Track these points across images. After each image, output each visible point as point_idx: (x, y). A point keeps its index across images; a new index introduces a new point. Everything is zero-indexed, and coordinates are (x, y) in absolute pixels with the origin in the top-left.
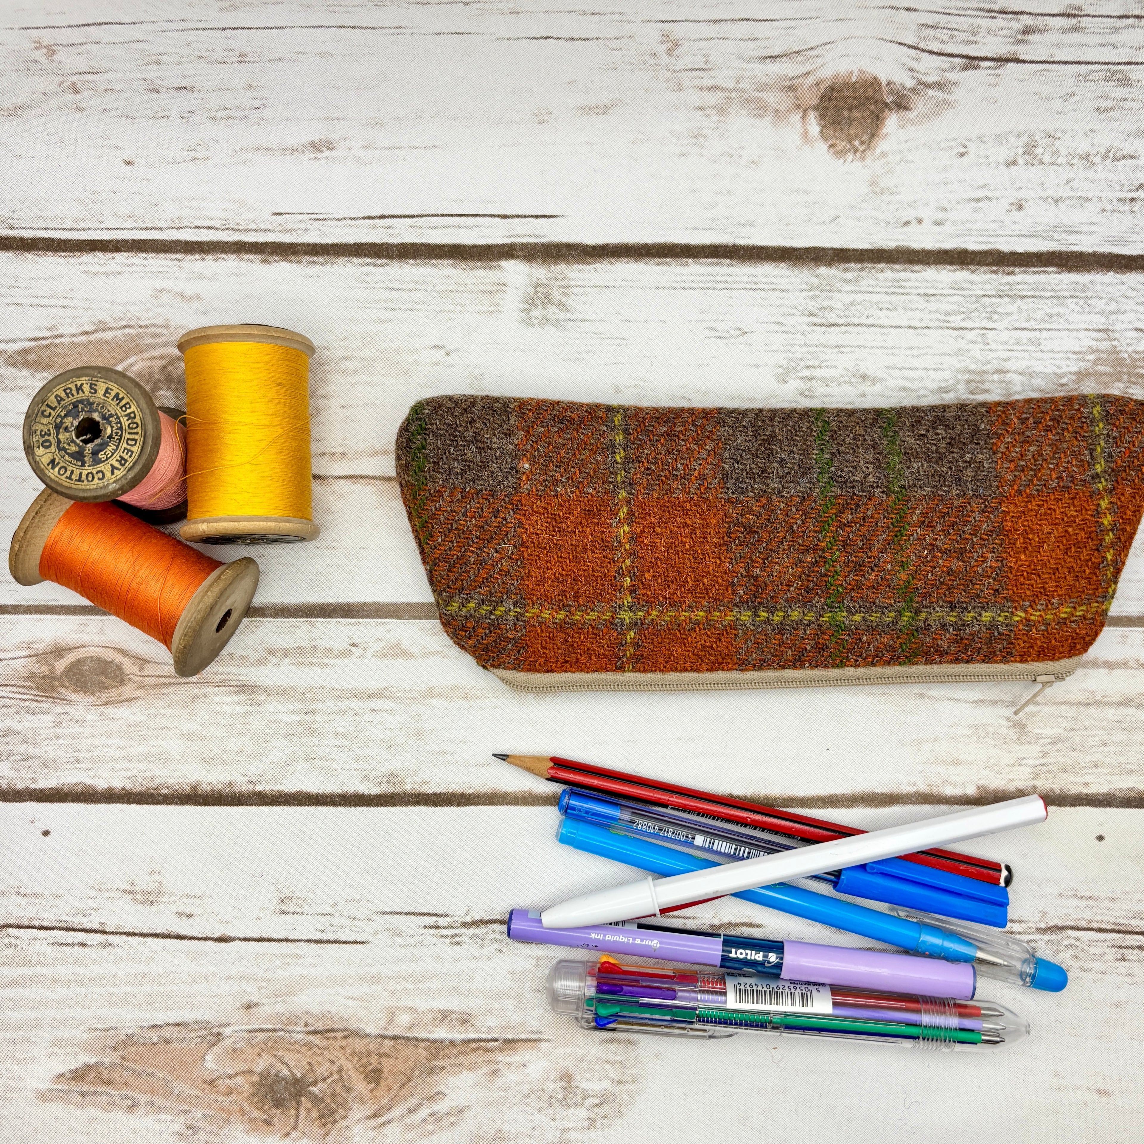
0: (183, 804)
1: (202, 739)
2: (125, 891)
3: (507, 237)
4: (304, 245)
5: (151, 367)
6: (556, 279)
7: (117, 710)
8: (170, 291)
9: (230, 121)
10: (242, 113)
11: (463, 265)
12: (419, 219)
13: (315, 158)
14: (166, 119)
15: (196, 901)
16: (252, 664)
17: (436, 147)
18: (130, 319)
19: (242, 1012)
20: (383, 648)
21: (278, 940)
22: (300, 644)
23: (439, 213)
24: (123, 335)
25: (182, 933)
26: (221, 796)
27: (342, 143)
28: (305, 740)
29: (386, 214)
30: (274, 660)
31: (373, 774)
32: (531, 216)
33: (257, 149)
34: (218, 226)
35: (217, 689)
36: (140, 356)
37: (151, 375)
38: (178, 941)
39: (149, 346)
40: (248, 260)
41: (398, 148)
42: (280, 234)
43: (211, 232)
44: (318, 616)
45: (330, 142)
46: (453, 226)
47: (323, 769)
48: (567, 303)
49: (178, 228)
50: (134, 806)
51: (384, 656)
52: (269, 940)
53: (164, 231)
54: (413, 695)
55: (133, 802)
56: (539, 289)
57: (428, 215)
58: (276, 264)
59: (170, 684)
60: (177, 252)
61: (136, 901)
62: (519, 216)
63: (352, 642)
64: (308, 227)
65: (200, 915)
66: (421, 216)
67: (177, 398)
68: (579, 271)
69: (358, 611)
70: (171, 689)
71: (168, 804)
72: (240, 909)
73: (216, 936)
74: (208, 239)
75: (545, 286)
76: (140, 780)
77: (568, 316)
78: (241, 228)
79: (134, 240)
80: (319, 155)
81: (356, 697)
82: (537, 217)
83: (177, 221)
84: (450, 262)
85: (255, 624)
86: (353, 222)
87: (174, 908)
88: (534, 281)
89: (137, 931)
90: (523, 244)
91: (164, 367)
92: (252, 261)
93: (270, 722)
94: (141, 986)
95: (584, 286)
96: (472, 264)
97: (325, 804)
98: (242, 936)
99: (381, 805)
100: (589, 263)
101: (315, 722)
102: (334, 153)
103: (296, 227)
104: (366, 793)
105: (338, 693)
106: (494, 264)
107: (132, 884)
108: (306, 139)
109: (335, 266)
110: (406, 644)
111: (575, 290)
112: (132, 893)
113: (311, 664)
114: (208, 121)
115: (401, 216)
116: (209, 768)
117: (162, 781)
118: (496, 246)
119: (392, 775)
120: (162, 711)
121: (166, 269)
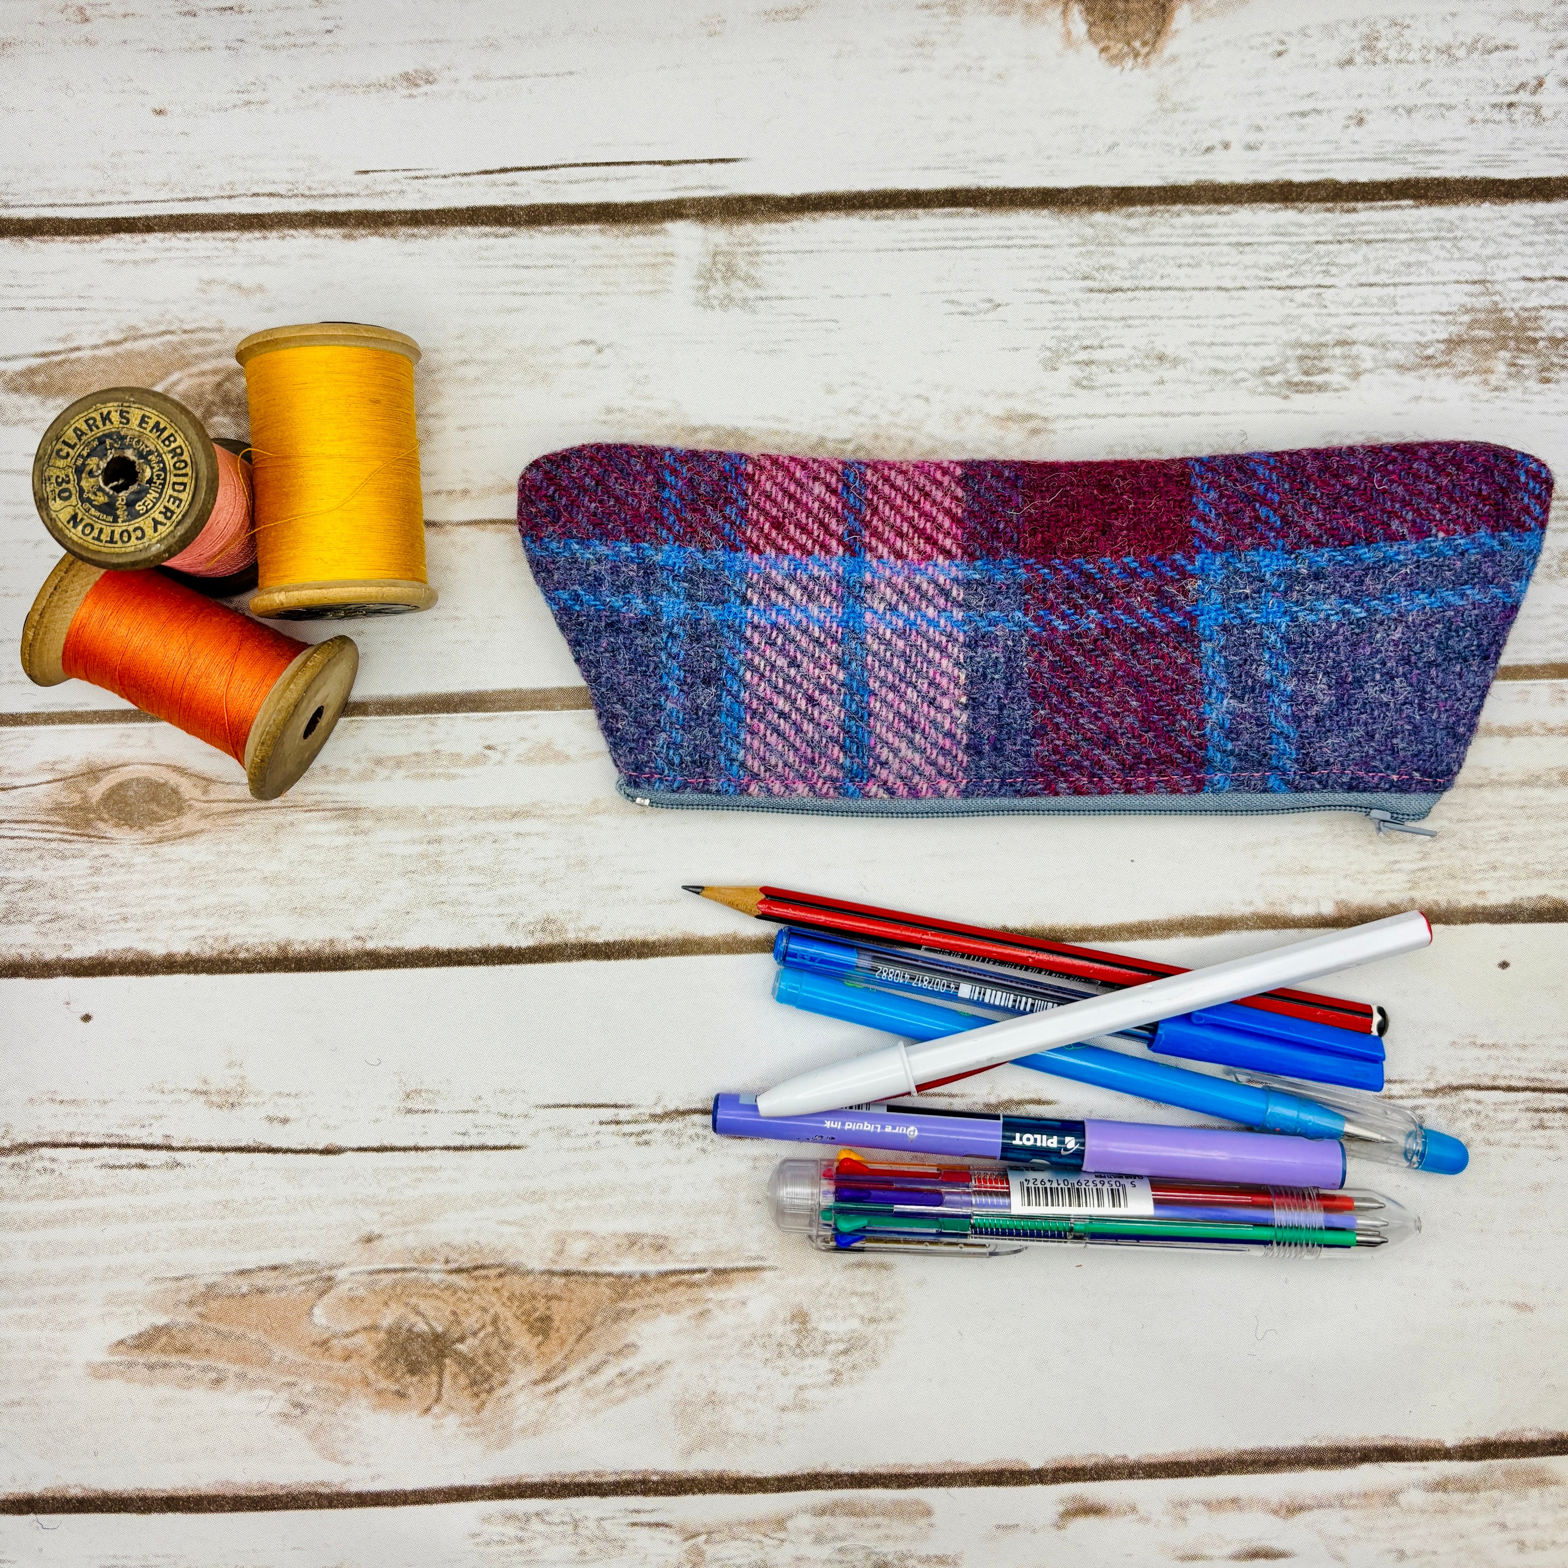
0: (269, 970)
1: (292, 882)
2: (195, 1091)
3: (672, 190)
4: (399, 212)
5: (201, 385)
6: (741, 244)
7: (174, 848)
8: (223, 282)
9: (293, 51)
10: (309, 39)
11: (615, 230)
12: (553, 171)
13: (411, 96)
14: (207, 52)
15: (291, 1100)
16: (354, 779)
17: (571, 73)
18: (170, 323)
19: (360, 1247)
20: (530, 750)
21: (405, 1149)
22: (417, 750)
23: (580, 161)
24: (163, 344)
25: (275, 1145)
26: (320, 959)
27: (445, 73)
28: (429, 878)
29: (509, 166)
30: (382, 772)
31: (522, 921)
32: (704, 161)
33: (332, 86)
34: (283, 192)
35: (308, 814)
36: (187, 371)
37: (201, 395)
38: (270, 1155)
39: (197, 357)
40: (325, 236)
41: (521, 77)
42: (367, 200)
43: (273, 200)
44: (439, 712)
45: (429, 73)
46: (599, 179)
47: (455, 916)
48: (757, 275)
49: (230, 197)
50: (203, 977)
51: (530, 760)
52: (393, 1149)
53: (211, 202)
54: (572, 811)
55: (202, 972)
56: (719, 258)
57: (564, 166)
58: (363, 240)
59: (245, 811)
60: (229, 229)
61: (212, 1104)
62: (687, 162)
63: (487, 743)
64: (405, 188)
65: (298, 1120)
66: (556, 167)
67: (238, 425)
68: (770, 233)
69: (493, 702)
70: (246, 817)
71: (249, 972)
72: (351, 1109)
73: (320, 1147)
74: (270, 210)
75: (725, 254)
76: (210, 941)
77: (759, 292)
78: (314, 193)
79: (171, 216)
80: (415, 91)
81: (495, 817)
82: (711, 161)
83: (228, 188)
84: (597, 227)
85: (355, 725)
86: (465, 179)
87: (263, 1112)
88: (711, 248)
89: (214, 1144)
90: (694, 199)
91: (219, 385)
92: (330, 238)
93: (381, 856)
94: (222, 1218)
95: (779, 252)
96: (627, 228)
97: (460, 963)
98: (356, 1146)
99: (535, 962)
100: (784, 221)
101: (441, 853)
102: (434, 87)
103: (388, 188)
104: (514, 946)
105: (471, 813)
106: (657, 227)
107: (205, 1082)
108: (396, 70)
109: (443, 240)
110: (560, 744)
111: (766, 257)
112: (205, 1093)
113: (433, 775)
114: (264, 52)
115: (528, 169)
116: (302, 921)
117: (240, 941)
118: (658, 203)
119: (548, 921)
120: (235, 847)
121: (216, 253)
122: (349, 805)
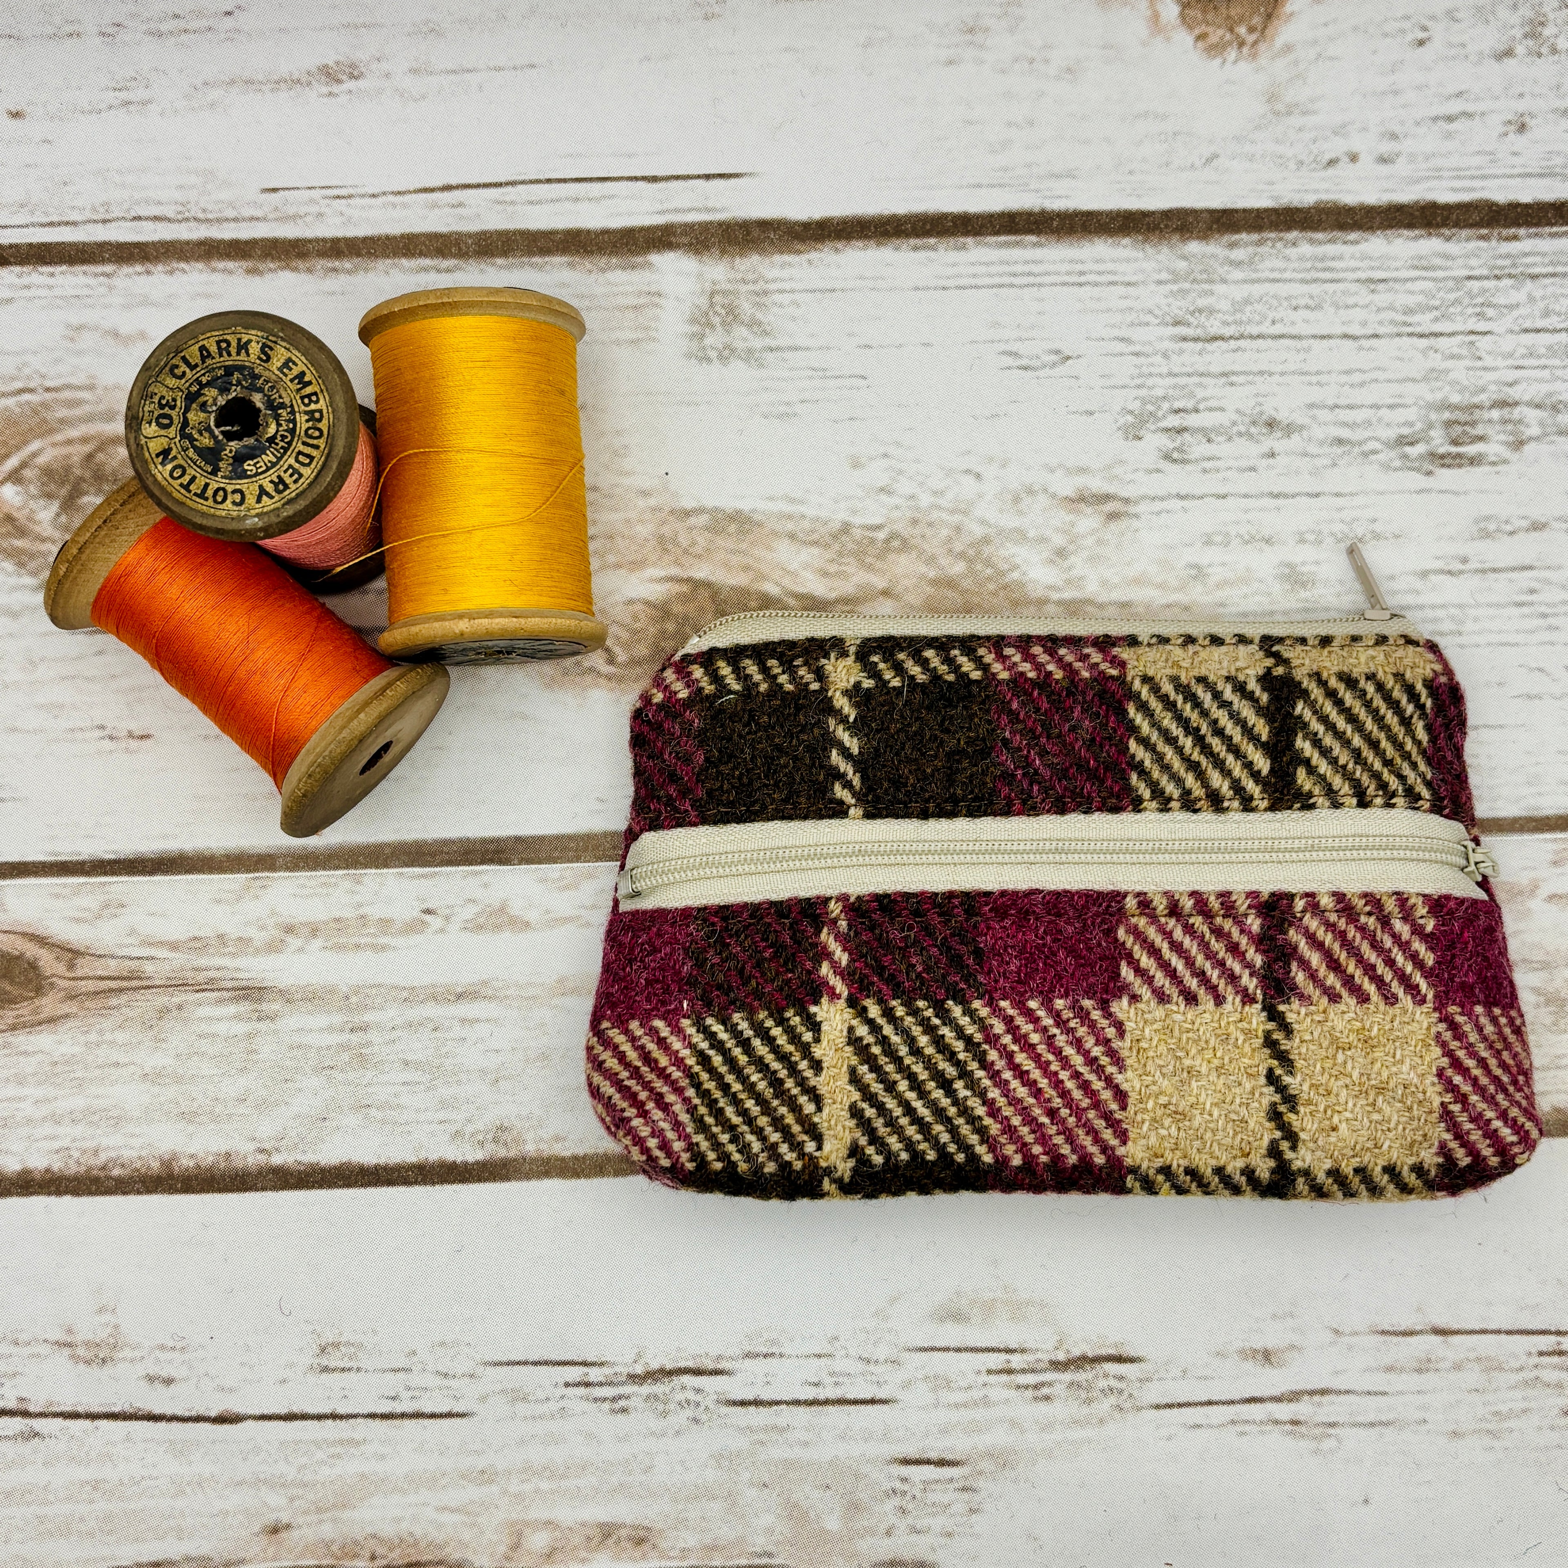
0: (149, 1191)
1: (179, 1080)
2: (57, 1343)
3: (659, 213)
4: (317, 240)
5: (68, 457)
6: (744, 281)
7: (31, 1038)
8: (96, 328)
9: (184, 37)
10: (204, 23)
11: (587, 263)
12: (509, 189)
13: (330, 94)
14: (75, 39)
15: (176, 1355)
16: (257, 951)
17: (532, 66)
18: (29, 378)
19: (264, 1540)
20: (478, 915)
21: (320, 1417)
22: (337, 914)
23: (541, 177)
24: (20, 405)
25: (157, 1411)
26: (213, 1177)
27: (374, 66)
28: (351, 1075)
29: (454, 182)
30: (294, 942)
31: (469, 1129)
32: (699, 177)
33: (232, 82)
34: (171, 214)
35: (200, 995)
36: (50, 439)
37: (68, 469)
38: (151, 1423)
39: (62, 421)
40: (224, 271)
41: (469, 71)
42: (274, 225)
43: (159, 225)
44: (366, 867)
45: (353, 66)
46: (567, 199)
47: (384, 1122)
48: (765, 320)
49: (104, 221)
50: (67, 1199)
51: (480, 927)
52: (304, 1417)
53: (81, 228)
54: (531, 992)
55: (66, 1193)
56: (717, 299)
57: (523, 182)
58: (271, 276)
59: (121, 990)
60: (103, 261)
61: (75, 1358)
62: (677, 178)
63: (425, 906)
64: (323, 210)
65: (185, 1380)
66: (513, 183)
68: (783, 266)
69: (433, 854)
70: (124, 998)
71: (125, 1193)
72: (251, 1367)
73: (213, 1414)
74: (156, 238)
75: (725, 293)
76: (76, 1154)
77: (769, 341)
78: (210, 216)
79: (31, 245)
80: (336, 89)
81: (435, 999)
82: (708, 177)
83: (102, 210)
84: (565, 259)
85: (258, 883)
86: (399, 199)
87: (141, 1370)
88: (708, 286)
89: (81, 1409)
90: (686, 225)
91: (90, 457)
92: (230, 272)
93: (292, 1048)
94: (91, 1502)
95: (792, 291)
96: (603, 261)
97: (390, 1183)
98: (258, 1412)
99: (486, 1180)
100: (799, 252)
101: (369, 1044)
102: (361, 83)
103: (302, 210)
104: (459, 1160)
105: (405, 994)
106: (639, 259)
107: (70, 1331)
108: (312, 62)
109: (371, 275)
110: (516, 908)
111: (777, 297)
112: (69, 1345)
113: (358, 946)
114: (147, 38)
115: (478, 186)
116: (191, 1128)
117: (113, 1154)
118: (642, 229)
119: (502, 1128)
120: (108, 1036)
121: (86, 292)
122: (250, 984)
